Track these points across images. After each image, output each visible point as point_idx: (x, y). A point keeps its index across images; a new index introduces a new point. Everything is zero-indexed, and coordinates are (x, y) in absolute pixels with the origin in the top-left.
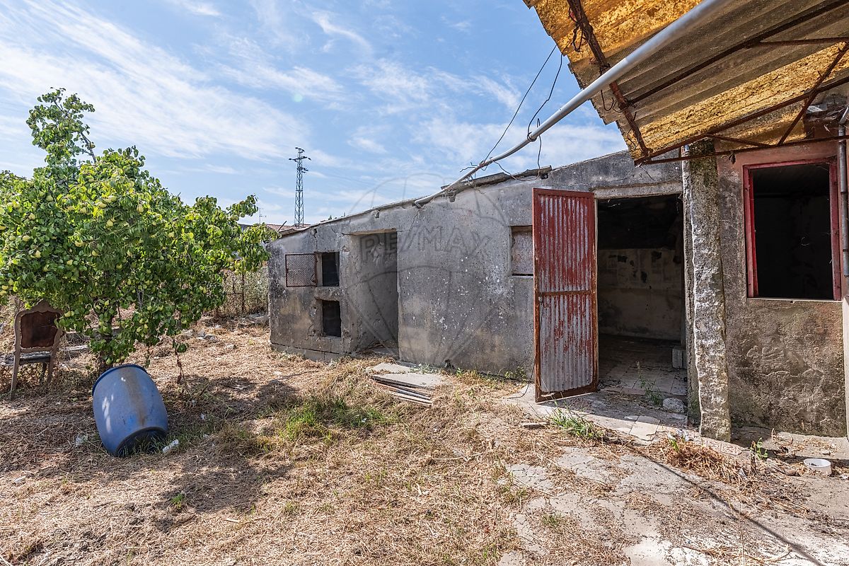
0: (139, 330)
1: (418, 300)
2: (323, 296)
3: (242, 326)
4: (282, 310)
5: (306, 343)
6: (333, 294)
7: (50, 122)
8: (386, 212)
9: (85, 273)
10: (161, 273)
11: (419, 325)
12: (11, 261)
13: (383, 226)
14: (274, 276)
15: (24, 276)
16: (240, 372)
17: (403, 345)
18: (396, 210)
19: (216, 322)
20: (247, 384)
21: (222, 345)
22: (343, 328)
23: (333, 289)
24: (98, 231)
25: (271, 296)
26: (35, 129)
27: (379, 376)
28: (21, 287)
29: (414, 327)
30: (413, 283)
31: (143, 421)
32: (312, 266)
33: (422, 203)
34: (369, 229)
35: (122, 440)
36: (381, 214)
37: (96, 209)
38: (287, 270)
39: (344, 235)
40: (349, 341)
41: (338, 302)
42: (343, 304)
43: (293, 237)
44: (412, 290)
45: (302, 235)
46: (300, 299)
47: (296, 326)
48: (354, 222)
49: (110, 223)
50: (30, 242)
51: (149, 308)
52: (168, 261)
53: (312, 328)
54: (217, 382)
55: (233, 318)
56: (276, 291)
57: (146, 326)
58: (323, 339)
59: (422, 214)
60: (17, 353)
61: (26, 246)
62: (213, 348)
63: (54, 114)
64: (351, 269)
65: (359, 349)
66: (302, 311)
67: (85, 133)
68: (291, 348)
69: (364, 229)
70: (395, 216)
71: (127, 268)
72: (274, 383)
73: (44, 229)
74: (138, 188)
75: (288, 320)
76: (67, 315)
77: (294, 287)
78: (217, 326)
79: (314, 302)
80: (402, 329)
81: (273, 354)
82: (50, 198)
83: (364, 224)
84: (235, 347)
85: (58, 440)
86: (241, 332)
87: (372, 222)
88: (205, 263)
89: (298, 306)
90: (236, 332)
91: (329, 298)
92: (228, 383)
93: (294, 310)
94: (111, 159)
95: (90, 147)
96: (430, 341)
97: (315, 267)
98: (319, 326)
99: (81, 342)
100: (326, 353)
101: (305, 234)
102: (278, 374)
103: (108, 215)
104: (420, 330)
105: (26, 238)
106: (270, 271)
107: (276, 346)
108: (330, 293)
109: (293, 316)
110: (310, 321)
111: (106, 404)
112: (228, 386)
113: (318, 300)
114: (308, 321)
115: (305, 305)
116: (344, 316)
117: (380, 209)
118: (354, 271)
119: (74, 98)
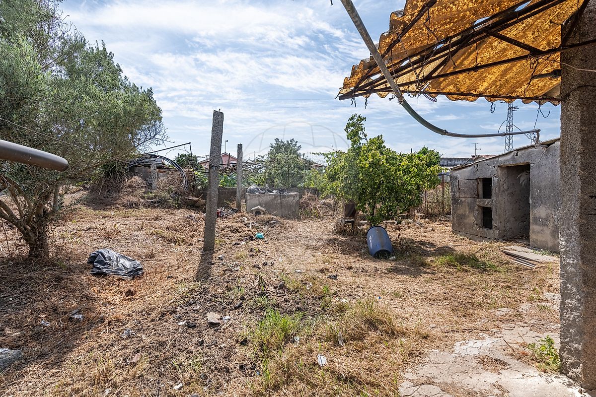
0: (382, 212)
1: (544, 208)
2: (481, 204)
3: (441, 220)
4: (458, 212)
5: (472, 231)
6: (488, 203)
7: (352, 128)
8: (523, 152)
9: (364, 189)
10: (391, 189)
11: (544, 225)
12: (342, 185)
13: (521, 161)
14: (454, 192)
15: (346, 190)
16: (430, 240)
17: (533, 236)
18: (530, 150)
19: (426, 217)
20: (432, 245)
21: (427, 228)
22: (494, 224)
23: (487, 200)
24: (367, 173)
25: (453, 204)
26: (347, 132)
27: (507, 251)
28: (345, 194)
29: (540, 225)
30: (540, 197)
31: (383, 247)
32: (475, 186)
33: (549, 145)
34: (512, 163)
35: (376, 251)
36: (519, 153)
37: (367, 165)
38: (459, 189)
39: (494, 167)
40: (497, 232)
41: (490, 208)
42: (493, 209)
43: (464, 169)
44: (540, 202)
45: (469, 168)
46: (468, 206)
47: (466, 221)
48: (501, 159)
49: (371, 170)
50: (347, 177)
51: (386, 204)
52: (394, 184)
53: (475, 223)
54: (417, 242)
55: (436, 216)
56: (455, 200)
57: (385, 211)
58: (482, 230)
59: (548, 151)
60: (344, 219)
61: (346, 179)
62: (422, 230)
63: (353, 125)
64: (499, 188)
65: (505, 238)
66: (469, 212)
67: (363, 130)
68: (463, 233)
69: (508, 163)
70: (529, 154)
71: (379, 187)
72: (447, 247)
73: (351, 172)
74: (382, 153)
75: (462, 217)
76: (359, 205)
77: (465, 198)
78: (427, 220)
79: (476, 208)
80: (533, 227)
81: (453, 235)
82: (352, 160)
83: (508, 160)
84: (432, 230)
85: (357, 250)
86: (439, 223)
87: (513, 158)
88: (411, 185)
89: (467, 209)
90: (436, 223)
91: (485, 205)
92: (423, 243)
93: (465, 211)
94: (372, 142)
95: (365, 136)
96: (552, 236)
97: (477, 187)
98: (480, 222)
99: (365, 220)
100: (484, 237)
101: (472, 167)
102: (451, 244)
103: (370, 166)
104: (545, 228)
105: (346, 176)
106: (452, 189)
107: (455, 231)
108: (486, 202)
109: (464, 215)
110: (474, 218)
111: (370, 238)
112: (422, 244)
113: (479, 206)
114: (473, 218)
115: (471, 209)
116: (494, 216)
117: (518, 150)
118: (502, 189)
119: (359, 117)
